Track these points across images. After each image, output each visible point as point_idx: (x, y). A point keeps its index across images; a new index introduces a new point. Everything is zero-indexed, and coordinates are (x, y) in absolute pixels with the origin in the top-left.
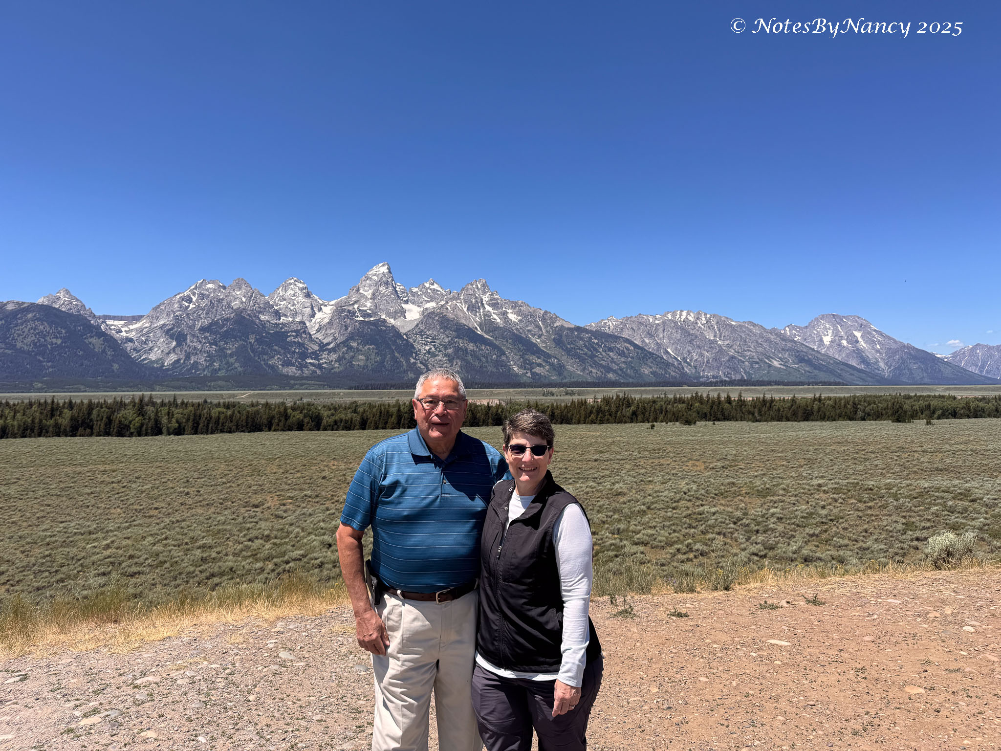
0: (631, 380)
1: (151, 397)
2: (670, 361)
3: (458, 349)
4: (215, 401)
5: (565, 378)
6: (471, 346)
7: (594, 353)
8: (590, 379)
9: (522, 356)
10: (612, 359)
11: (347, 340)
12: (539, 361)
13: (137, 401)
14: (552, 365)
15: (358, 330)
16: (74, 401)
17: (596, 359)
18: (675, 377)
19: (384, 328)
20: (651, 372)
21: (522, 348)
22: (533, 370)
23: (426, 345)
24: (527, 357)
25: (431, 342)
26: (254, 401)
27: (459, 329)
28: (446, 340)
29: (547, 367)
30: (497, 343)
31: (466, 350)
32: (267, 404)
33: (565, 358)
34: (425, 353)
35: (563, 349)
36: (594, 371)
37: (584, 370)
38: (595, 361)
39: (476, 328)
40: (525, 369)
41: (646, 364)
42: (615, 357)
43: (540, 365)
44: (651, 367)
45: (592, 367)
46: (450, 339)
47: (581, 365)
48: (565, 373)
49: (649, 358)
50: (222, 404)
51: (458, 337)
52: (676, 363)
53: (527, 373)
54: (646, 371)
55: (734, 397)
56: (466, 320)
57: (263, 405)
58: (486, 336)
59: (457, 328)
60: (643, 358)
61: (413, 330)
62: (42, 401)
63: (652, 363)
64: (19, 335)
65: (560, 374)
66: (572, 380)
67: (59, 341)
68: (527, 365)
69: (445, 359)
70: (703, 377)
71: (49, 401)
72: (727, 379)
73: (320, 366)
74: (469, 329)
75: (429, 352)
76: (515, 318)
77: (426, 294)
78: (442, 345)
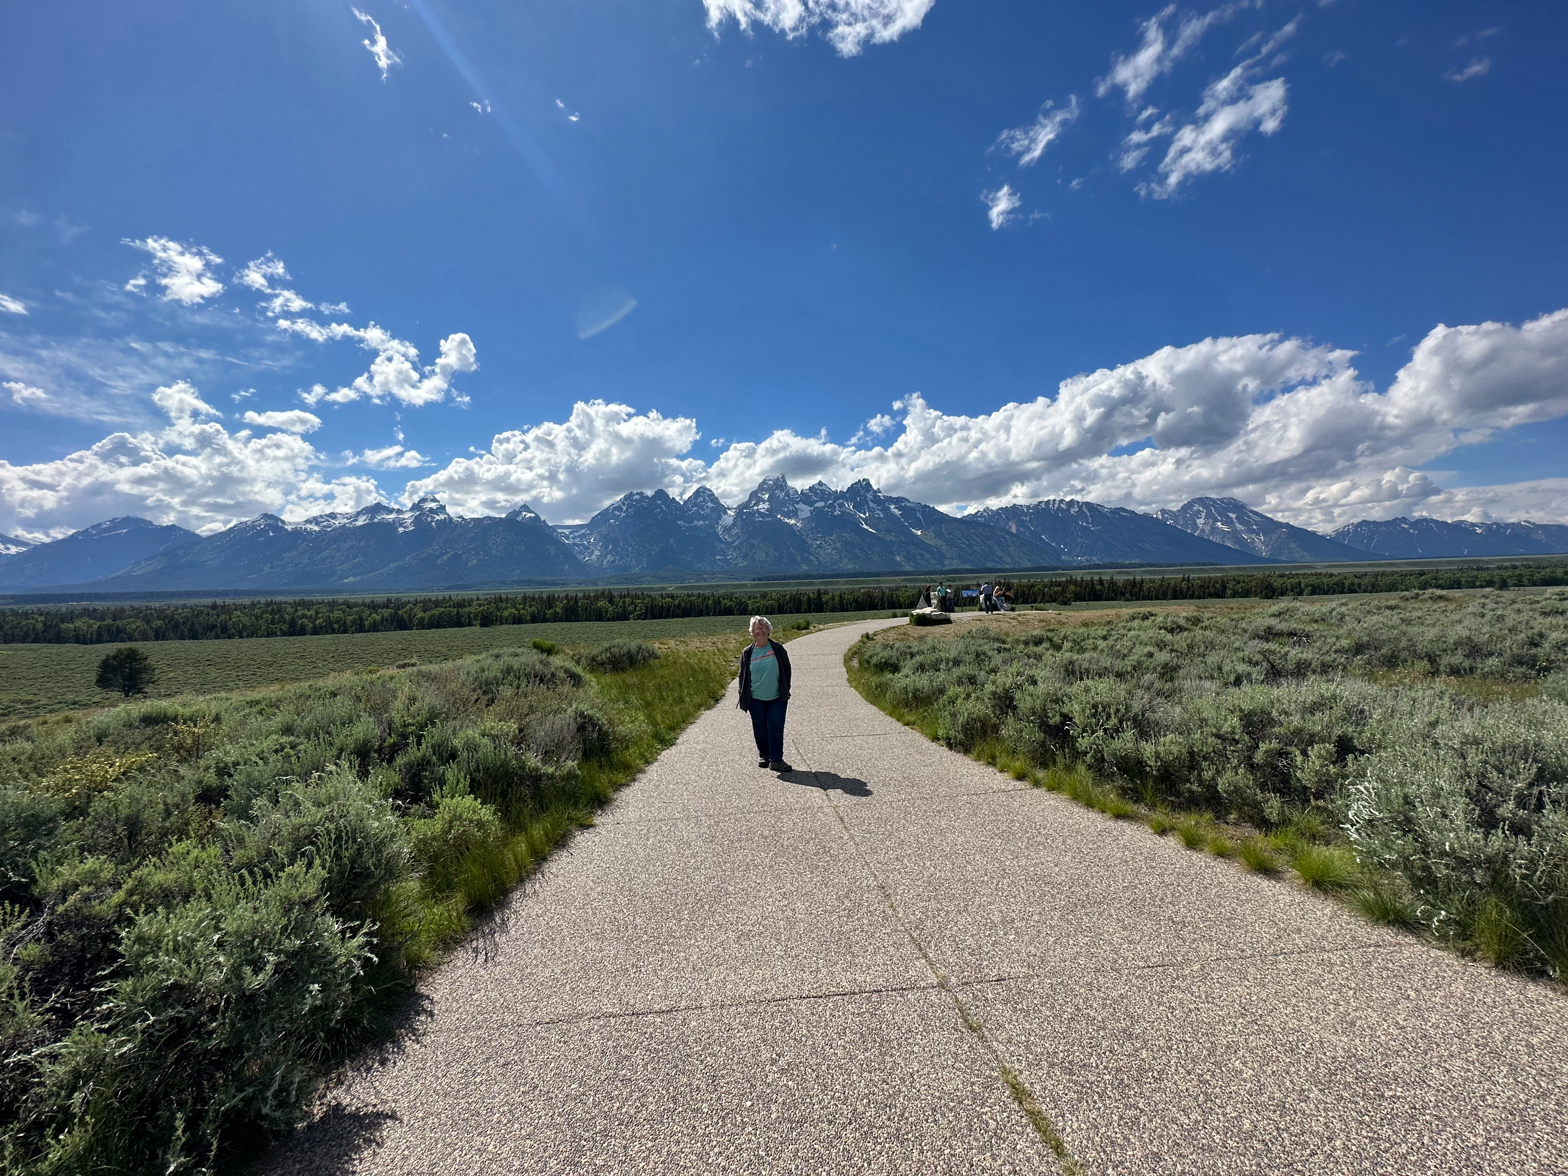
0: (1007, 566)
9: (904, 547)
11: (748, 538)
12: (920, 551)
14: (931, 553)
15: (758, 529)
18: (1050, 563)
19: (780, 527)
20: (1026, 558)
22: (915, 560)
23: (817, 540)
25: (822, 537)
27: (846, 525)
28: (835, 535)
29: (928, 557)
30: (881, 536)
31: (852, 544)
33: (944, 547)
34: (816, 548)
35: (942, 539)
36: (972, 558)
39: (861, 523)
40: (907, 558)
41: (1021, 551)
42: (992, 545)
43: (921, 555)
44: (1029, 555)
45: (970, 555)
46: (838, 534)
47: (959, 553)
48: (945, 562)
49: (1025, 545)
51: (846, 532)
52: (1050, 549)
53: (909, 562)
54: (1022, 557)
55: (1106, 578)
56: (851, 517)
58: (870, 530)
60: (1019, 545)
61: (804, 527)
63: (1027, 549)
67: (523, 548)
69: (834, 552)
70: (1077, 561)
72: (1100, 563)
73: (727, 561)
74: (855, 524)
75: (820, 546)
76: (897, 512)
77: (816, 494)
78: (831, 539)
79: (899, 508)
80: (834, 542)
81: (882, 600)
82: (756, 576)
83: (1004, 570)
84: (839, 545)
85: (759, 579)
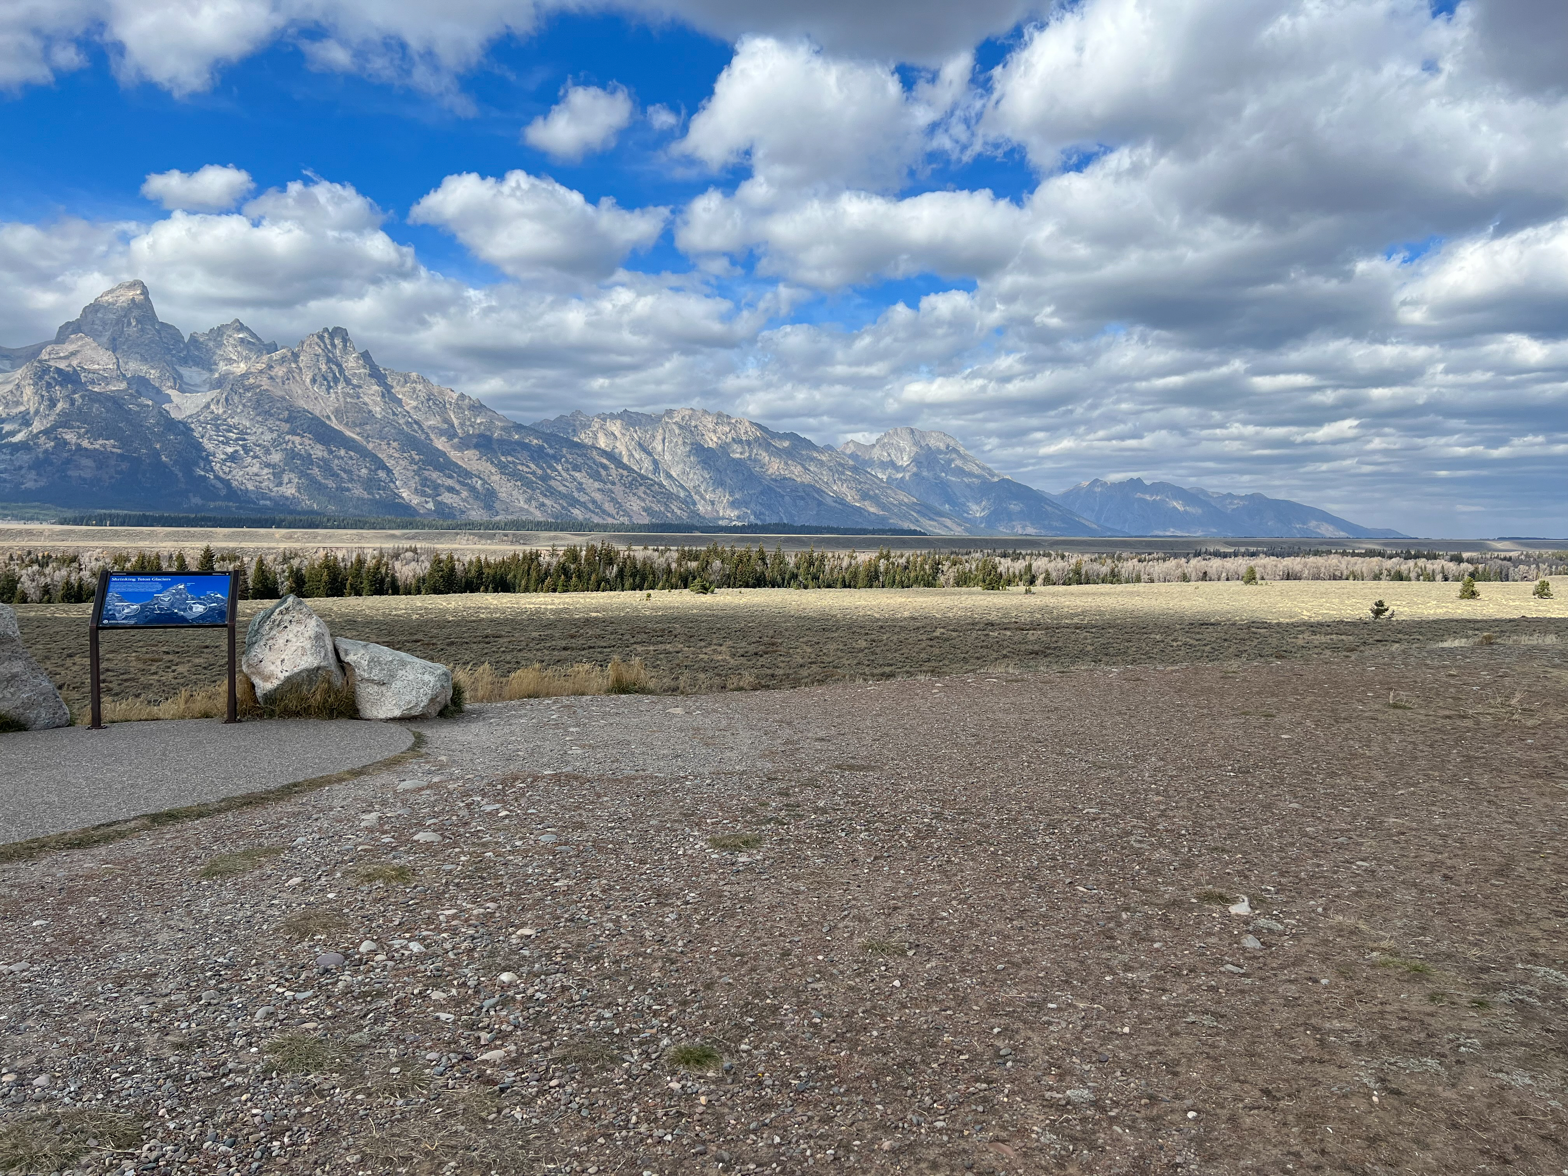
0: (610, 521)
2: (674, 490)
3: (292, 455)
5: (497, 514)
6: (319, 451)
7: (549, 471)
8: (539, 516)
9: (417, 473)
10: (580, 484)
11: (54, 428)
12: (450, 482)
14: (472, 489)
15: (79, 409)
17: (552, 483)
18: (681, 518)
19: (136, 409)
20: (643, 508)
21: (417, 457)
22: (439, 498)
23: (226, 443)
24: (426, 473)
25: (237, 439)
27: (295, 418)
28: (268, 437)
29: (465, 494)
30: (370, 446)
31: (308, 459)
33: (497, 478)
34: (225, 460)
35: (492, 463)
36: (547, 502)
37: (529, 501)
38: (550, 486)
39: (328, 417)
40: (423, 494)
41: (634, 494)
42: (583, 480)
43: (451, 489)
44: (644, 500)
45: (545, 496)
46: (275, 435)
47: (525, 492)
48: (497, 505)
49: (641, 485)
51: (293, 432)
52: (682, 494)
53: (427, 502)
54: (635, 505)
56: (307, 402)
58: (348, 433)
59: (290, 416)
60: (631, 484)
61: (198, 414)
63: (645, 493)
65: (489, 507)
66: (509, 517)
68: (426, 487)
69: (266, 471)
70: (723, 518)
72: (759, 523)
74: (315, 418)
75: (233, 458)
78: (259, 446)
79: (410, 395)
80: (267, 452)
81: (358, 575)
84: (276, 457)
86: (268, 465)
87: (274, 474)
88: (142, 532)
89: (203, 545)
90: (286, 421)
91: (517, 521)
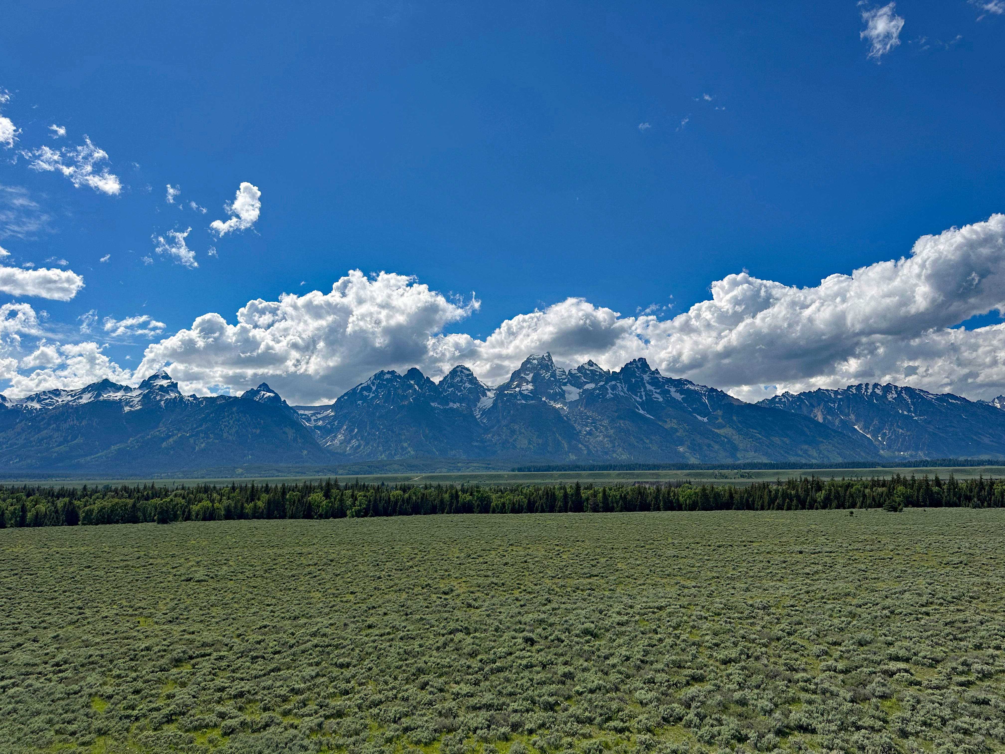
1: (336, 481)
2: (859, 439)
3: (619, 430)
4: (392, 484)
5: (738, 459)
6: (633, 427)
7: (769, 431)
8: (765, 460)
9: (688, 436)
10: (790, 438)
11: (509, 423)
13: (324, 484)
14: (722, 445)
15: (520, 413)
16: (269, 485)
17: (771, 438)
18: (866, 458)
19: (545, 411)
20: (837, 452)
22: (701, 451)
24: (693, 436)
25: (592, 423)
26: (428, 483)
27: (621, 409)
28: (607, 421)
29: (717, 448)
30: (661, 423)
32: (439, 485)
33: (736, 437)
34: (586, 435)
37: (757, 450)
38: (771, 441)
39: (638, 408)
40: (692, 449)
41: (830, 443)
42: (793, 436)
43: (708, 445)
44: (836, 447)
45: (769, 447)
46: (611, 419)
47: (755, 445)
48: (738, 454)
49: (834, 437)
50: (399, 487)
51: (620, 418)
52: (865, 442)
53: (694, 454)
54: (830, 450)
56: (626, 400)
57: (435, 488)
58: (649, 416)
59: (618, 409)
60: (826, 436)
61: (573, 411)
62: (244, 485)
63: (837, 442)
64: (225, 426)
65: (732, 456)
66: (746, 461)
67: (258, 431)
68: (694, 445)
69: (606, 440)
70: (899, 457)
71: (250, 486)
73: (484, 449)
74: (631, 409)
75: (590, 433)
76: (679, 397)
77: (585, 375)
78: (603, 426)
79: (682, 392)
80: (607, 429)
82: (516, 466)
83: (811, 466)
84: (611, 432)
85: (520, 470)
86: (607, 436)
87: (610, 441)
88: (547, 475)
89: (575, 481)
90: (616, 412)
91: (752, 463)
